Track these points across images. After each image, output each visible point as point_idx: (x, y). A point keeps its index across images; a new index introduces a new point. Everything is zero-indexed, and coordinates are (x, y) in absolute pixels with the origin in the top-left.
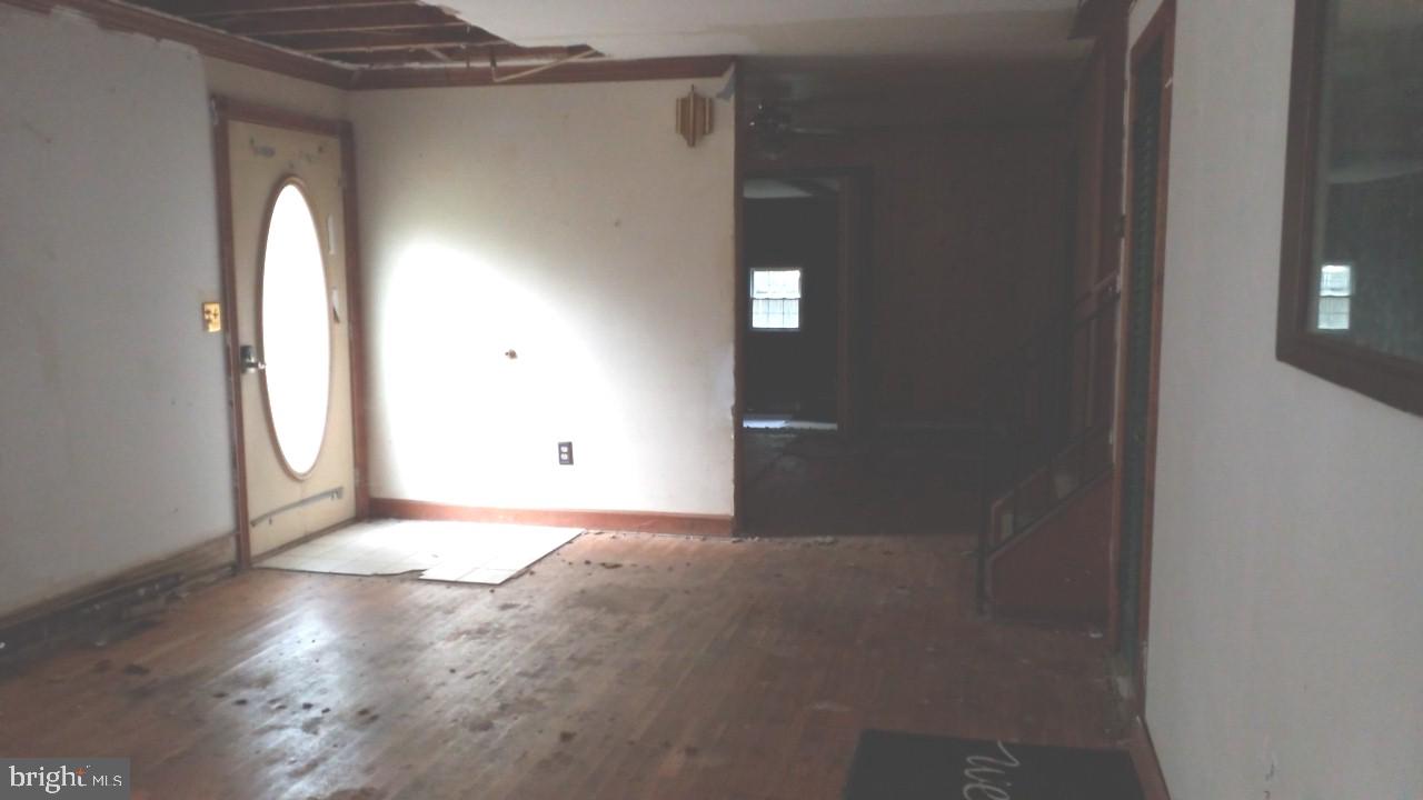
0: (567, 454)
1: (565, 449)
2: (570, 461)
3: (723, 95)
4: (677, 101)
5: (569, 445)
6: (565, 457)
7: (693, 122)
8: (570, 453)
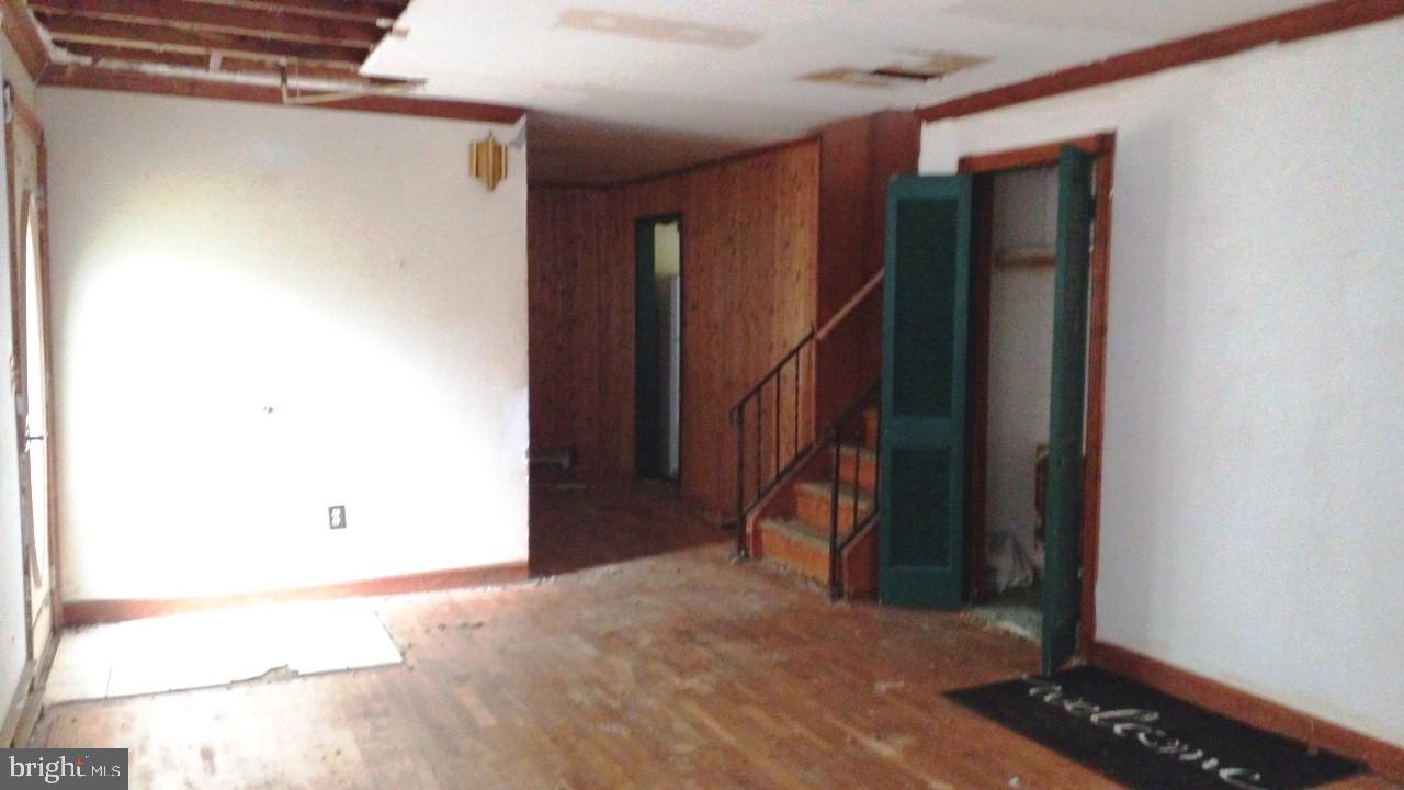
0: (339, 518)
1: (336, 513)
2: (343, 524)
3: (516, 143)
4: (471, 146)
5: (342, 508)
6: (337, 521)
7: (489, 167)
8: (343, 515)
